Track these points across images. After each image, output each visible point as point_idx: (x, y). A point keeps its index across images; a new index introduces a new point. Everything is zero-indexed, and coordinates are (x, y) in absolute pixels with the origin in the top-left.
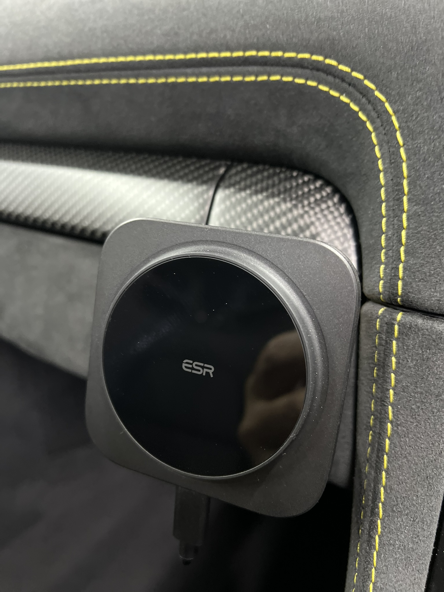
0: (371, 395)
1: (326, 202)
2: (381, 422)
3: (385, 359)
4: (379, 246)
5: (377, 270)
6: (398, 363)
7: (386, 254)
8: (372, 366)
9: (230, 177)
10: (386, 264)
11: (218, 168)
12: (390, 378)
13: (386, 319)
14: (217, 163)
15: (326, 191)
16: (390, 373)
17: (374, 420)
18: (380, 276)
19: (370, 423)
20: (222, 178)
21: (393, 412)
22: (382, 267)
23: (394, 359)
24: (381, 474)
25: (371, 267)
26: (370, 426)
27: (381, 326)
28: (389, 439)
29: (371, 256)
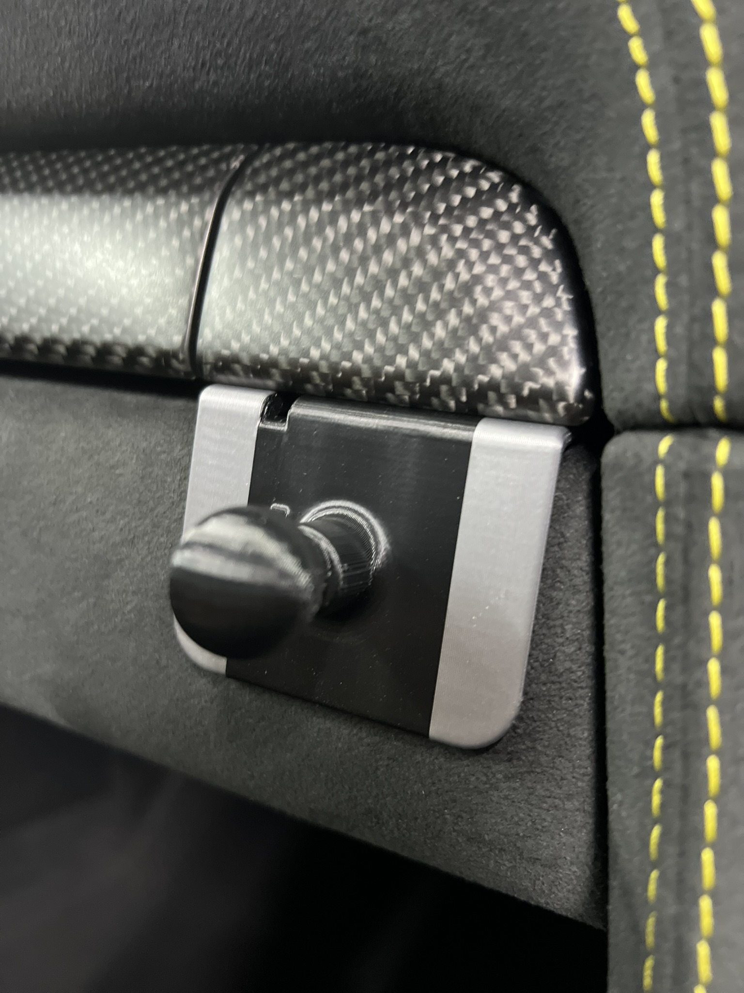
0: (649, 681)
1: (490, 203)
2: (686, 756)
3: (687, 576)
4: (649, 273)
5: (644, 338)
6: (727, 582)
7: (669, 286)
8: (648, 598)
9: (256, 172)
10: (672, 315)
11: (227, 158)
12: (707, 627)
13: (682, 466)
14: (228, 149)
15: (488, 179)
16: (706, 614)
17: (666, 748)
18: (656, 350)
19: (651, 758)
20: (237, 177)
21: (723, 724)
22: (661, 325)
23: (715, 575)
24: (695, 904)
25: (627, 335)
26: (652, 767)
27: (667, 485)
28: (717, 800)
29: (624, 304)
